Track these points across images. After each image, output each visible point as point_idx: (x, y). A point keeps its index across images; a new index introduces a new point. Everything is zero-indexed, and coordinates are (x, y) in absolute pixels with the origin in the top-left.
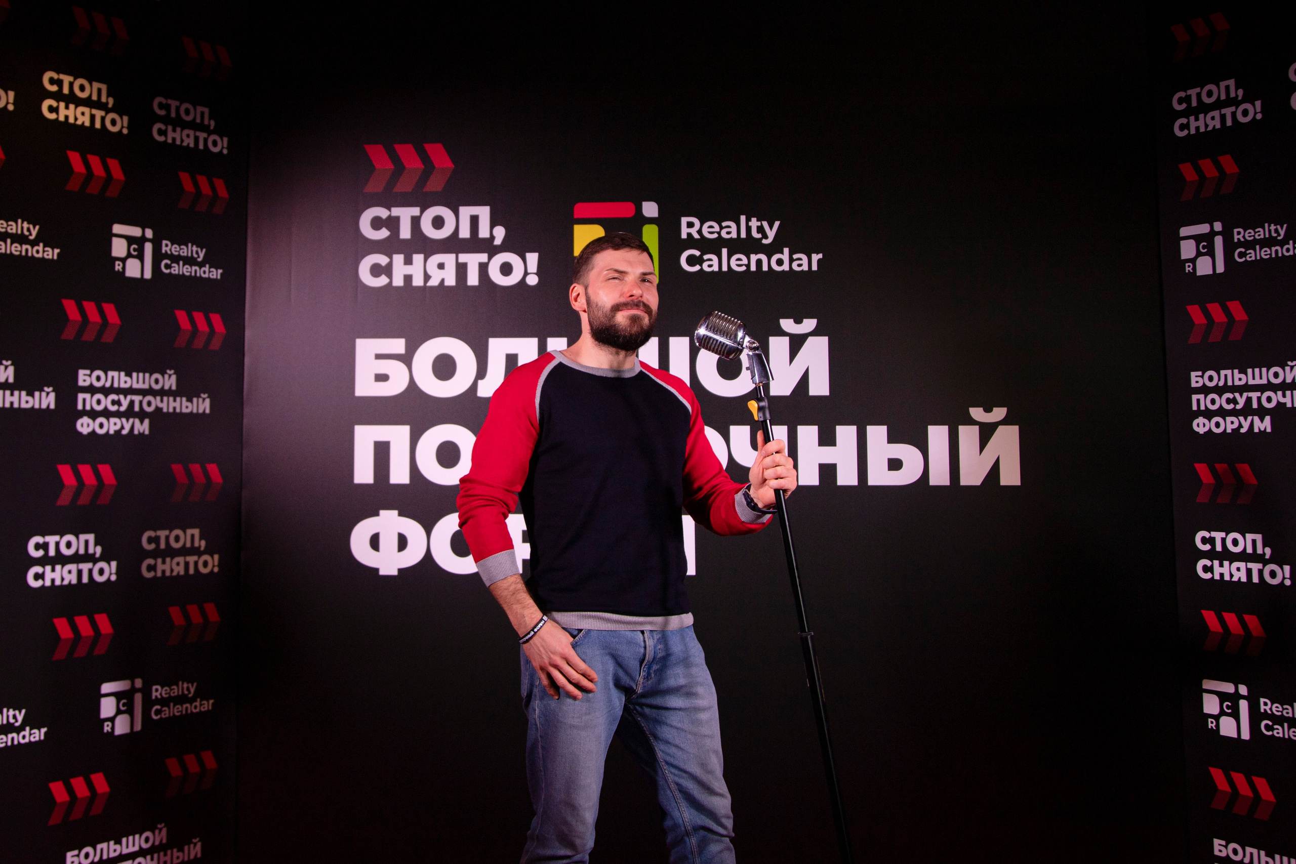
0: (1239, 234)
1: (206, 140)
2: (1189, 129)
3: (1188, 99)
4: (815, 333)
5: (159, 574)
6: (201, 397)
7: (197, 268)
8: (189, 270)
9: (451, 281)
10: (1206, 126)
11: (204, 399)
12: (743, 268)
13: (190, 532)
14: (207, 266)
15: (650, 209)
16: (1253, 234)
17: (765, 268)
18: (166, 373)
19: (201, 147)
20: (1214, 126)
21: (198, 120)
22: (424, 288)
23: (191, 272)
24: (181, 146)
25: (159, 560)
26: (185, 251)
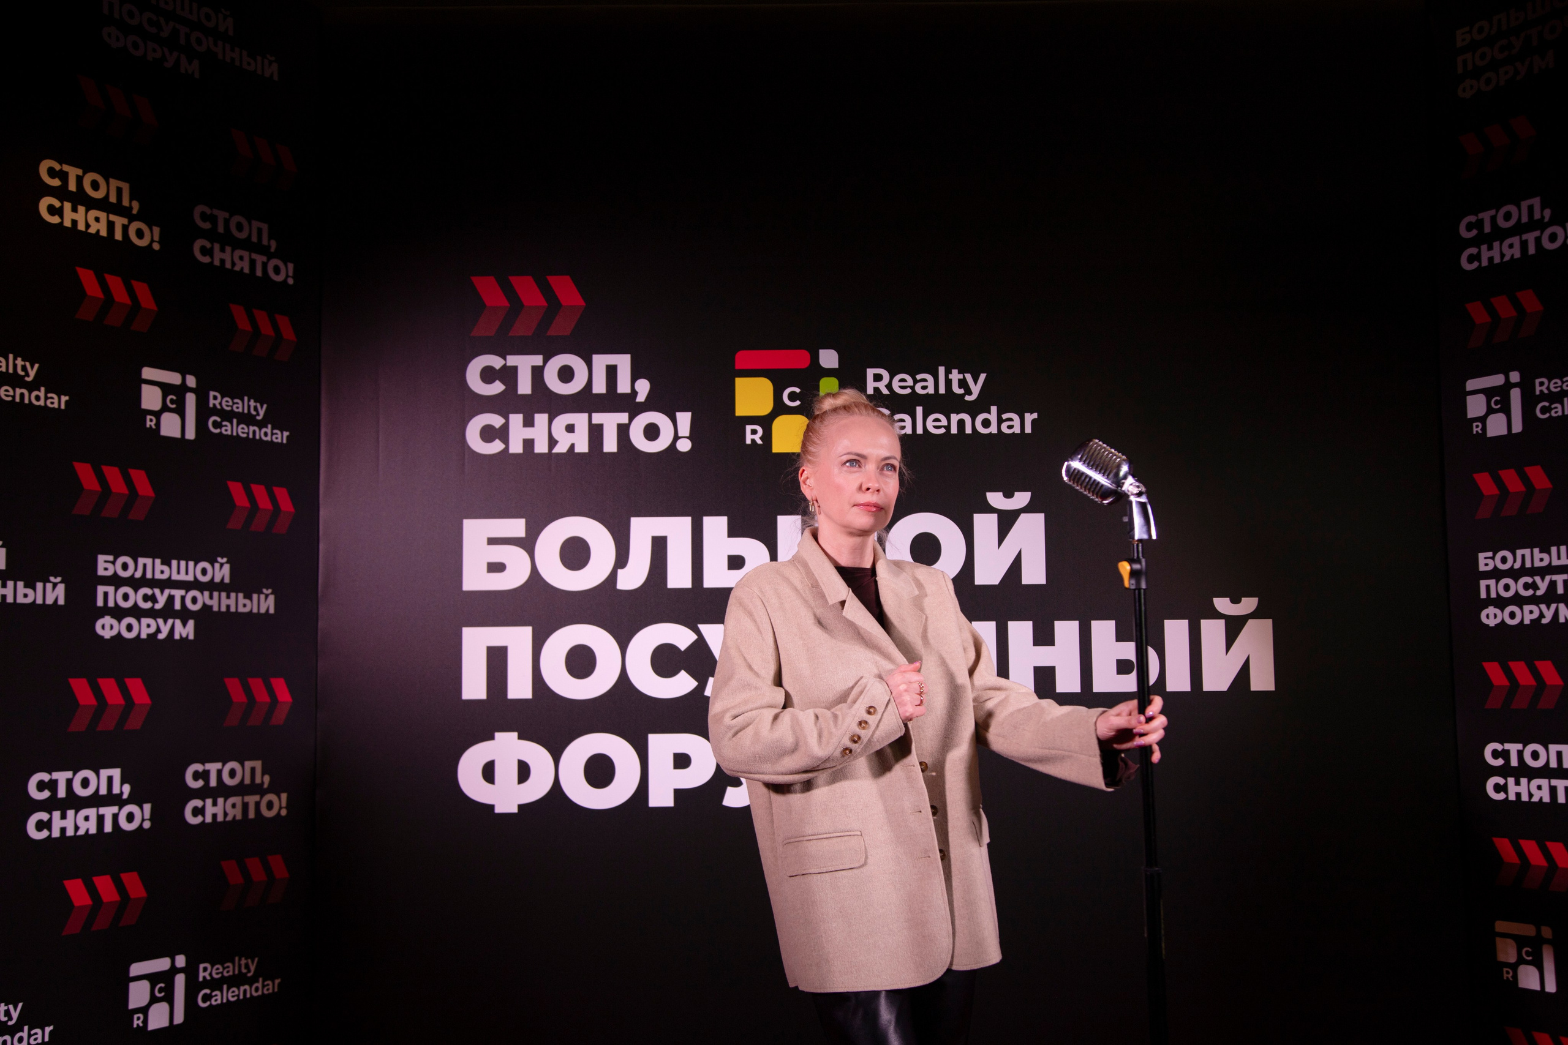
0: (1541, 386)
1: (265, 266)
2: (1479, 261)
3: (1479, 224)
4: (1029, 509)
5: (209, 819)
6: (263, 593)
7: (256, 428)
8: (246, 431)
9: (582, 446)
10: (1502, 255)
11: (267, 596)
12: (943, 431)
13: (248, 764)
14: (270, 426)
15: (829, 358)
16: (1560, 383)
17: (968, 430)
18: (217, 562)
19: (259, 273)
20: (1513, 255)
21: (254, 239)
22: (550, 455)
23: (248, 434)
24: (232, 271)
25: (209, 801)
26: (239, 406)
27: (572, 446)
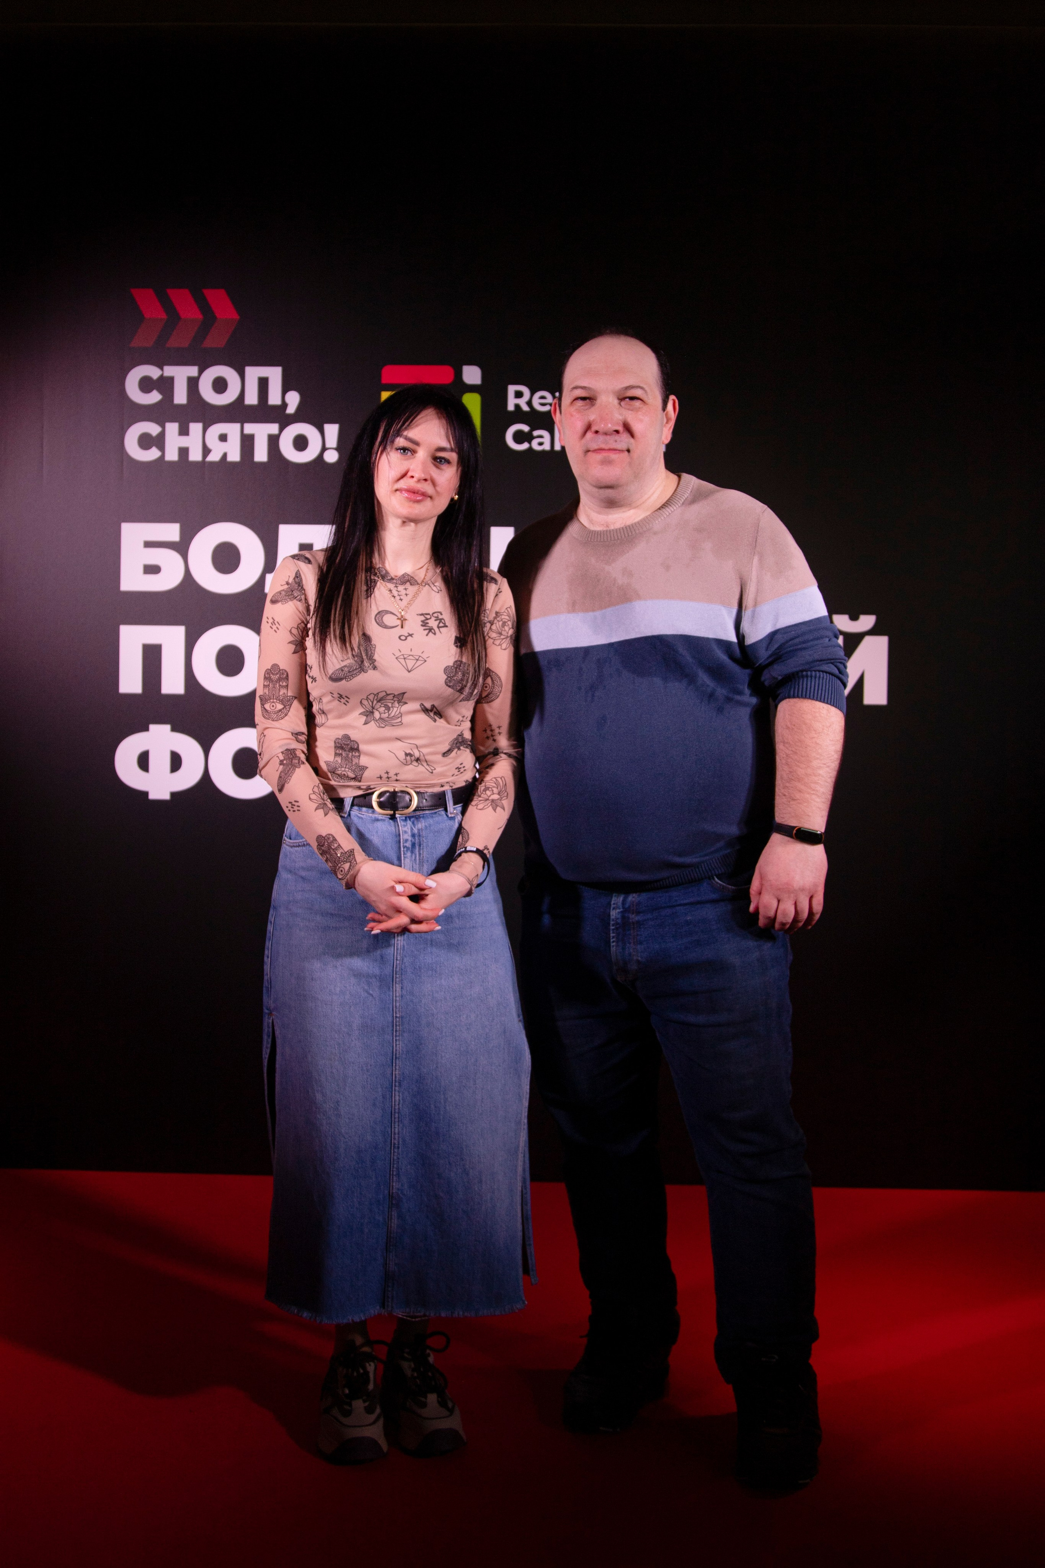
9: (234, 456)
15: (472, 375)
22: (203, 465)
27: (225, 456)
